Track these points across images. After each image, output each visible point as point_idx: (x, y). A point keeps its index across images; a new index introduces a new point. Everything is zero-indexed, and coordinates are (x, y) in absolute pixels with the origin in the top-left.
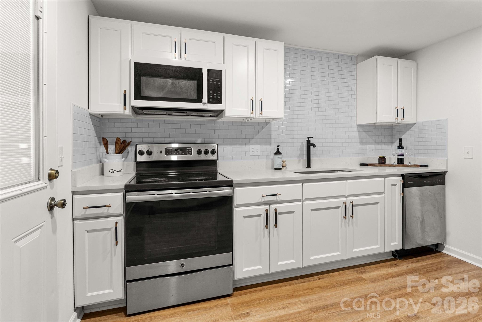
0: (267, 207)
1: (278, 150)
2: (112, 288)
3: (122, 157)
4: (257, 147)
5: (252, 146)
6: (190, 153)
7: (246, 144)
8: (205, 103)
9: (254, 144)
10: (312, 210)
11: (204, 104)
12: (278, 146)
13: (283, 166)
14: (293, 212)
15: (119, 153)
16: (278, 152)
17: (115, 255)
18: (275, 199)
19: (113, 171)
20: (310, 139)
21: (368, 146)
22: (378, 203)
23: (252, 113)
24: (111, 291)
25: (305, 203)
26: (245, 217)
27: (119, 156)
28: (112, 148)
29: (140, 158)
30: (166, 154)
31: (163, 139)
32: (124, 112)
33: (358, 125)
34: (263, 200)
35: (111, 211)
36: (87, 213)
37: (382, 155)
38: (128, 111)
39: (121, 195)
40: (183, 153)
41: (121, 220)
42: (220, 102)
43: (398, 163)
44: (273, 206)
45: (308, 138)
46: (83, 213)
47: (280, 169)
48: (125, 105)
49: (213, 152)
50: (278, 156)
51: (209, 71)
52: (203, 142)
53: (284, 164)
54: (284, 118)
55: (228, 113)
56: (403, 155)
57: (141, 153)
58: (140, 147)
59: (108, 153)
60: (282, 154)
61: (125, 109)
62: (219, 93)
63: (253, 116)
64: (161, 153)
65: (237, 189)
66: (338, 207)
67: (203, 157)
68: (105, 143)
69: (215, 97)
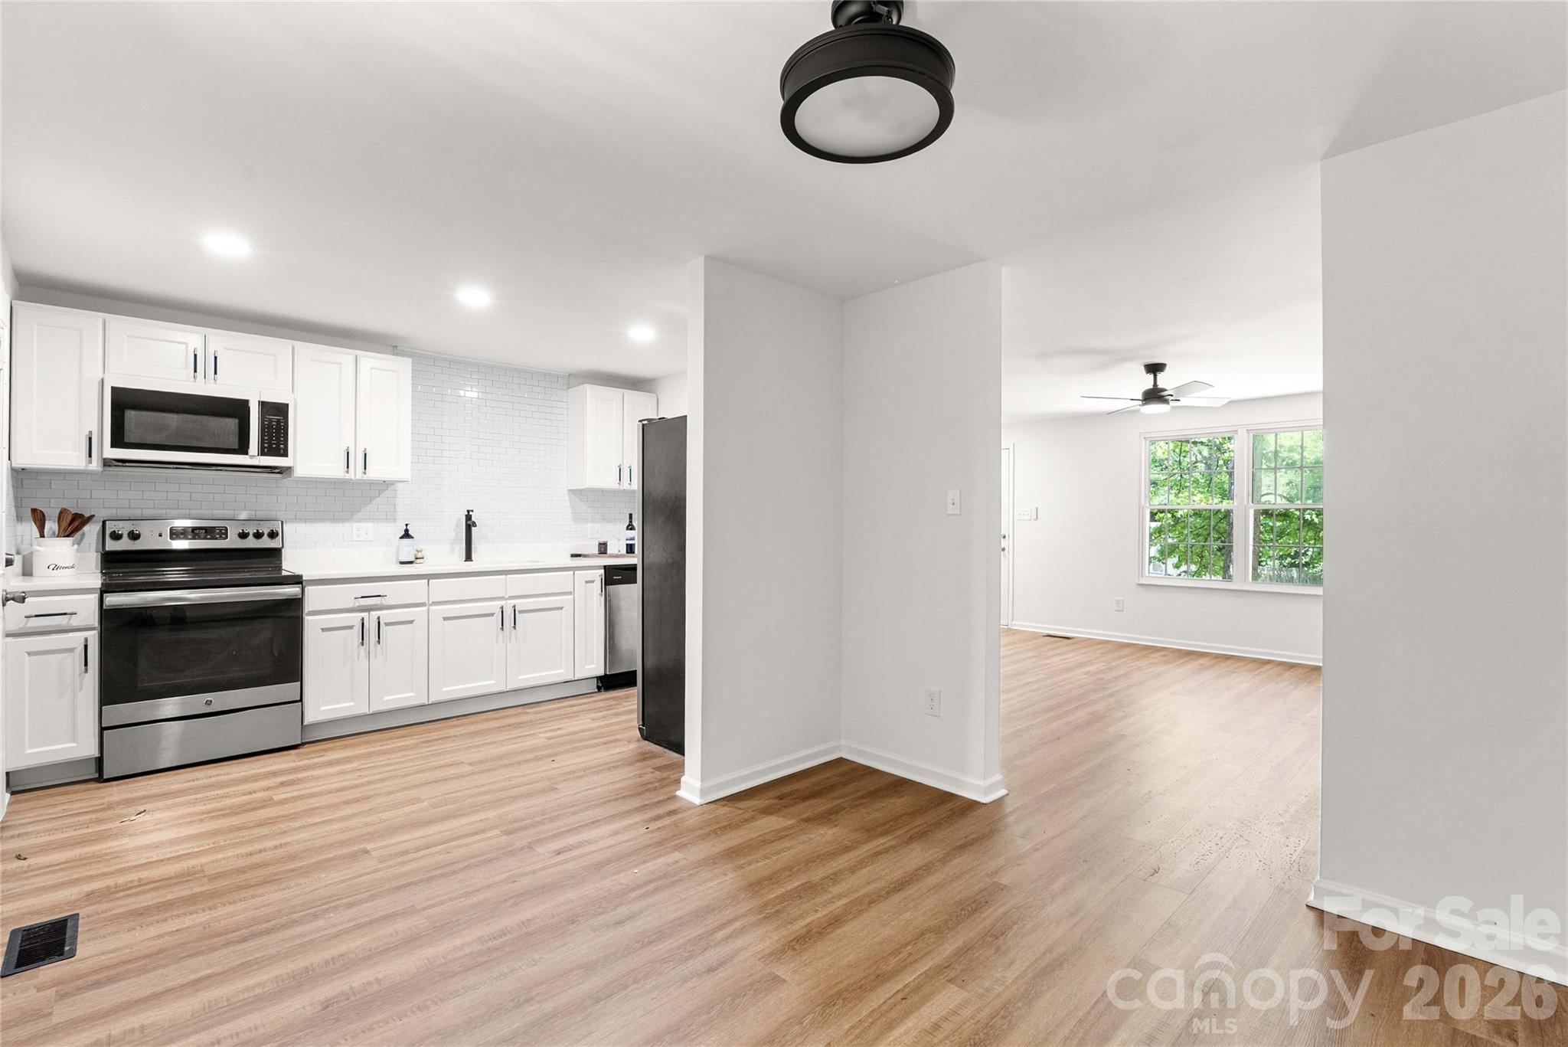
0: (365, 615)
1: (407, 531)
2: (74, 741)
3: (73, 544)
4: (368, 526)
5: (356, 525)
6: (224, 536)
7: (344, 520)
8: (254, 456)
9: (361, 520)
10: (445, 619)
11: (252, 457)
12: (407, 525)
13: (417, 558)
14: (411, 622)
15: (68, 536)
16: (407, 535)
17: (81, 689)
18: (379, 602)
19: (56, 568)
20: (471, 513)
21: (589, 525)
22: (562, 608)
23: (347, 472)
24: (75, 745)
25: (432, 608)
26: (323, 630)
27: (69, 540)
28: (51, 526)
29: (112, 546)
30: (171, 538)
31: (164, 511)
32: (87, 466)
33: (569, 490)
34: (357, 604)
35: (75, 622)
36: (28, 625)
37: (602, 540)
38: (95, 465)
39: (94, 598)
40: (209, 537)
41: (93, 637)
42: (285, 454)
43: (627, 552)
44: (375, 614)
45: (468, 511)
46: (22, 626)
47: (411, 562)
48: (90, 456)
49: (273, 535)
50: (406, 541)
51: (263, 405)
52: (253, 517)
53: (419, 555)
54: (410, 479)
55: (299, 472)
56: (633, 539)
57: (116, 536)
58: (111, 527)
59: (42, 536)
60: (413, 538)
61: (91, 462)
62: (282, 439)
63: (351, 475)
64: (160, 535)
65: (309, 589)
66: (492, 615)
67: (251, 543)
68: (39, 519)
69: (274, 446)
